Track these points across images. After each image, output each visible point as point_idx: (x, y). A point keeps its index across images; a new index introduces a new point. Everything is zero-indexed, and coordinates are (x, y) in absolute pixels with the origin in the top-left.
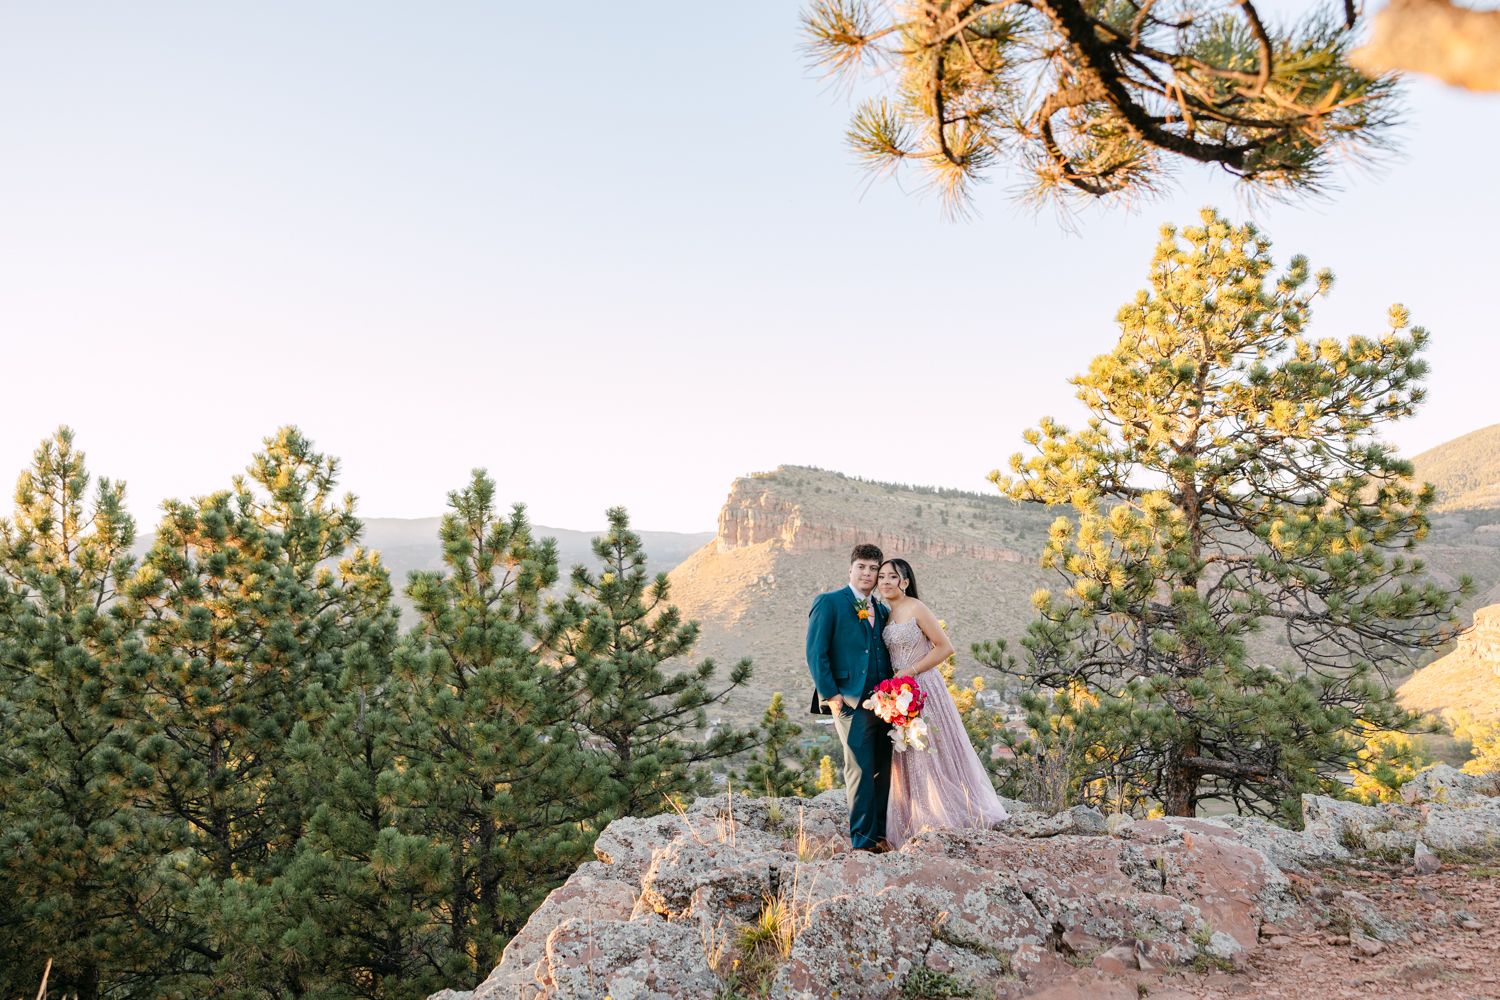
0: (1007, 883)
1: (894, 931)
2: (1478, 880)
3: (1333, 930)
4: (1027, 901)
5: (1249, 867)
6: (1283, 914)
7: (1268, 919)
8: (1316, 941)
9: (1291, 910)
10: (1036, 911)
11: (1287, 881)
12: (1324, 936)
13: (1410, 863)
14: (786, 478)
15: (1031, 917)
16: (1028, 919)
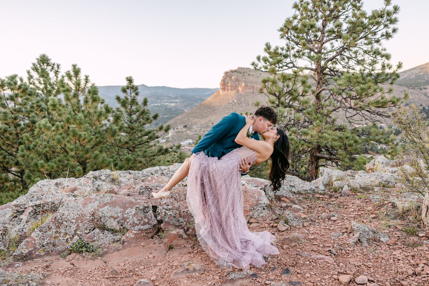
0: (146, 205)
1: (78, 226)
2: (358, 199)
3: (276, 221)
4: (151, 212)
5: (255, 197)
6: (261, 215)
7: (254, 217)
8: (266, 225)
9: (265, 213)
10: (153, 216)
11: (268, 202)
12: (271, 223)
13: (341, 192)
14: (240, 71)
15: (150, 218)
16: (148, 219)
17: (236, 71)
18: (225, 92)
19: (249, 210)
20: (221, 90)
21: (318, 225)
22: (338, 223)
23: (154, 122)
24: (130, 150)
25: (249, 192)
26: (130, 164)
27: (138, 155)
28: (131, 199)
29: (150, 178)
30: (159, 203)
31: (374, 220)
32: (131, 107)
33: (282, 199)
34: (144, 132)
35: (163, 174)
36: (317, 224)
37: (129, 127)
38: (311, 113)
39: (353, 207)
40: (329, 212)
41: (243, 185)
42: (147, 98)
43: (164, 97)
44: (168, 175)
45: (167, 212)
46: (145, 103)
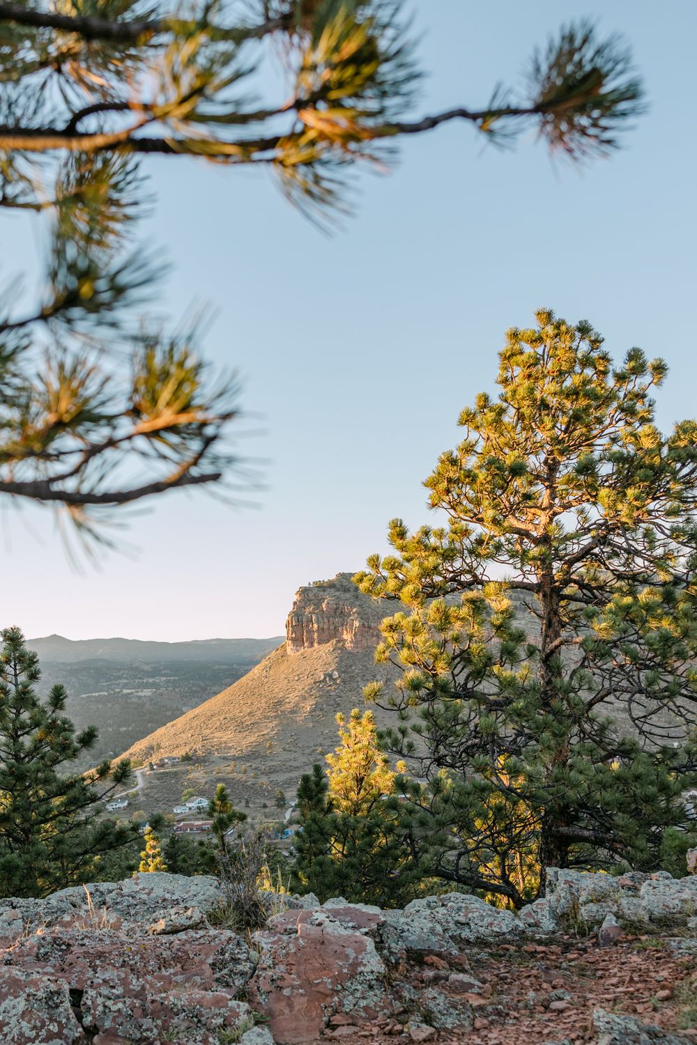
2: (638, 952)
3: (401, 1018)
4: (67, 1004)
5: (347, 956)
6: (363, 1003)
7: (344, 1009)
8: (375, 1030)
9: (374, 998)
10: (72, 1015)
11: (382, 968)
12: (387, 1025)
13: (596, 936)
14: (344, 585)
15: (64, 1021)
16: (59, 1023)
17: (333, 585)
18: (302, 650)
19: (329, 992)
20: (290, 642)
21: (514, 1025)
22: (569, 1016)
23: (84, 753)
24: (16, 840)
25: (331, 943)
26: (16, 881)
27: (38, 854)
28: (16, 972)
29: (67, 918)
30: (89, 982)
31: (666, 1003)
32: (18, 714)
33: (427, 959)
34: (54, 784)
35: (104, 903)
36: (511, 1022)
37: (12, 774)
38: (525, 712)
39: (619, 974)
40: (550, 989)
41: (320, 924)
42: (62, 687)
43: (119, 670)
44: (119, 907)
45: (109, 1003)
46: (58, 698)
